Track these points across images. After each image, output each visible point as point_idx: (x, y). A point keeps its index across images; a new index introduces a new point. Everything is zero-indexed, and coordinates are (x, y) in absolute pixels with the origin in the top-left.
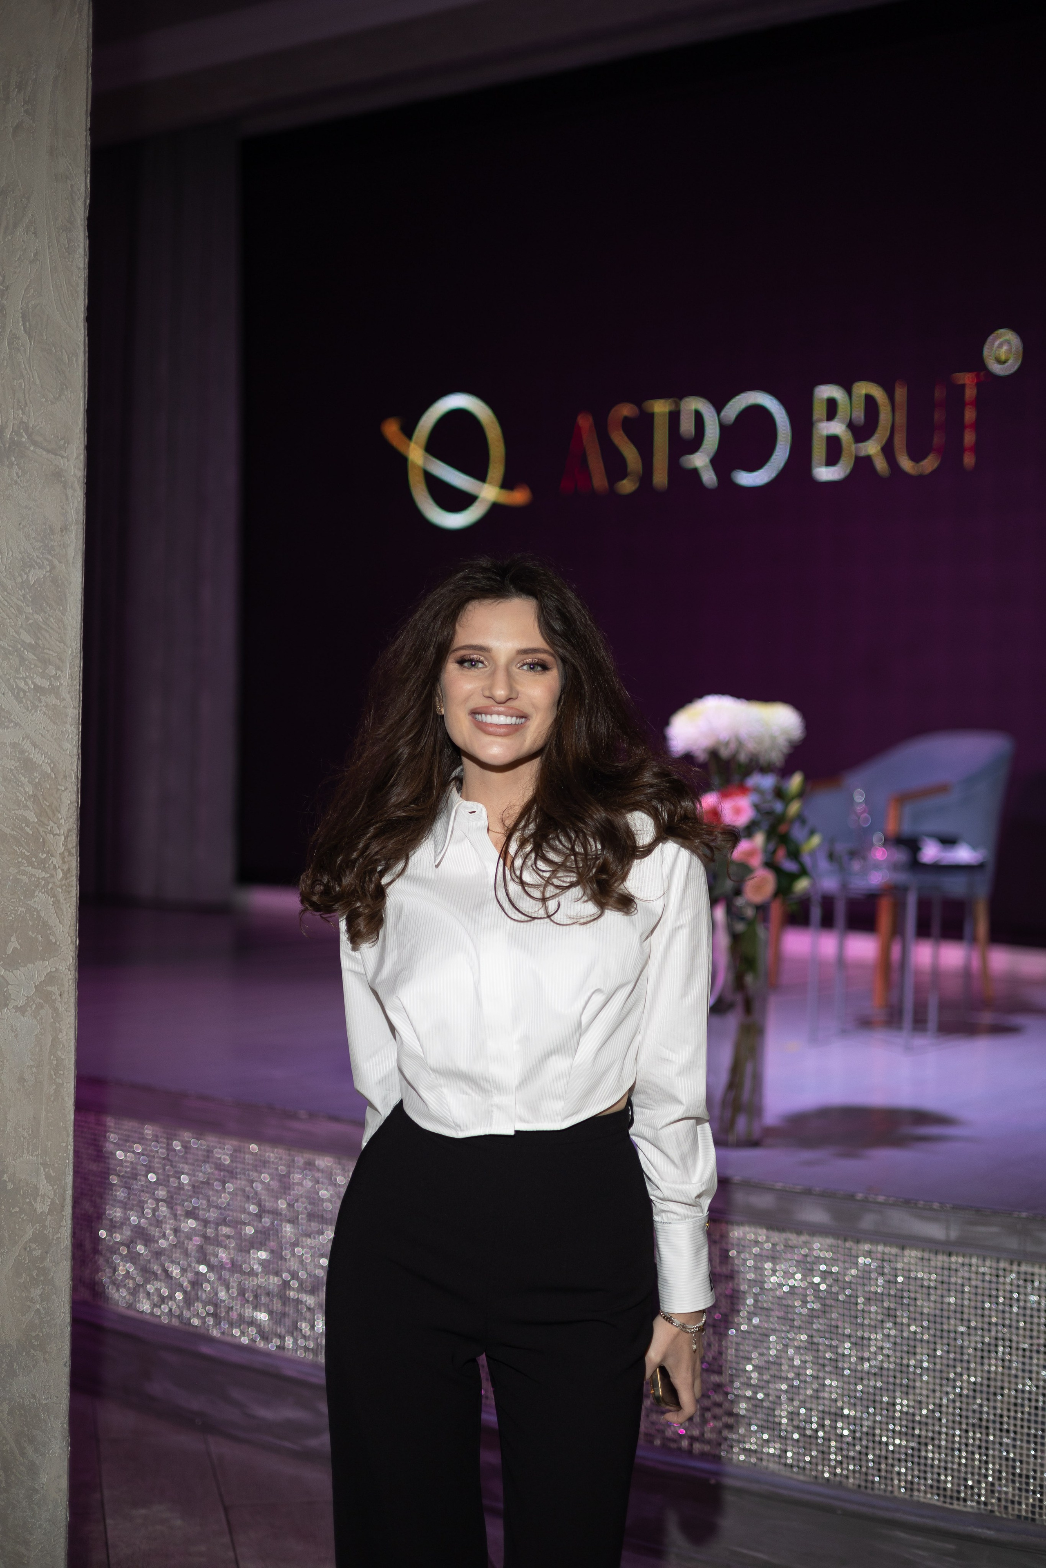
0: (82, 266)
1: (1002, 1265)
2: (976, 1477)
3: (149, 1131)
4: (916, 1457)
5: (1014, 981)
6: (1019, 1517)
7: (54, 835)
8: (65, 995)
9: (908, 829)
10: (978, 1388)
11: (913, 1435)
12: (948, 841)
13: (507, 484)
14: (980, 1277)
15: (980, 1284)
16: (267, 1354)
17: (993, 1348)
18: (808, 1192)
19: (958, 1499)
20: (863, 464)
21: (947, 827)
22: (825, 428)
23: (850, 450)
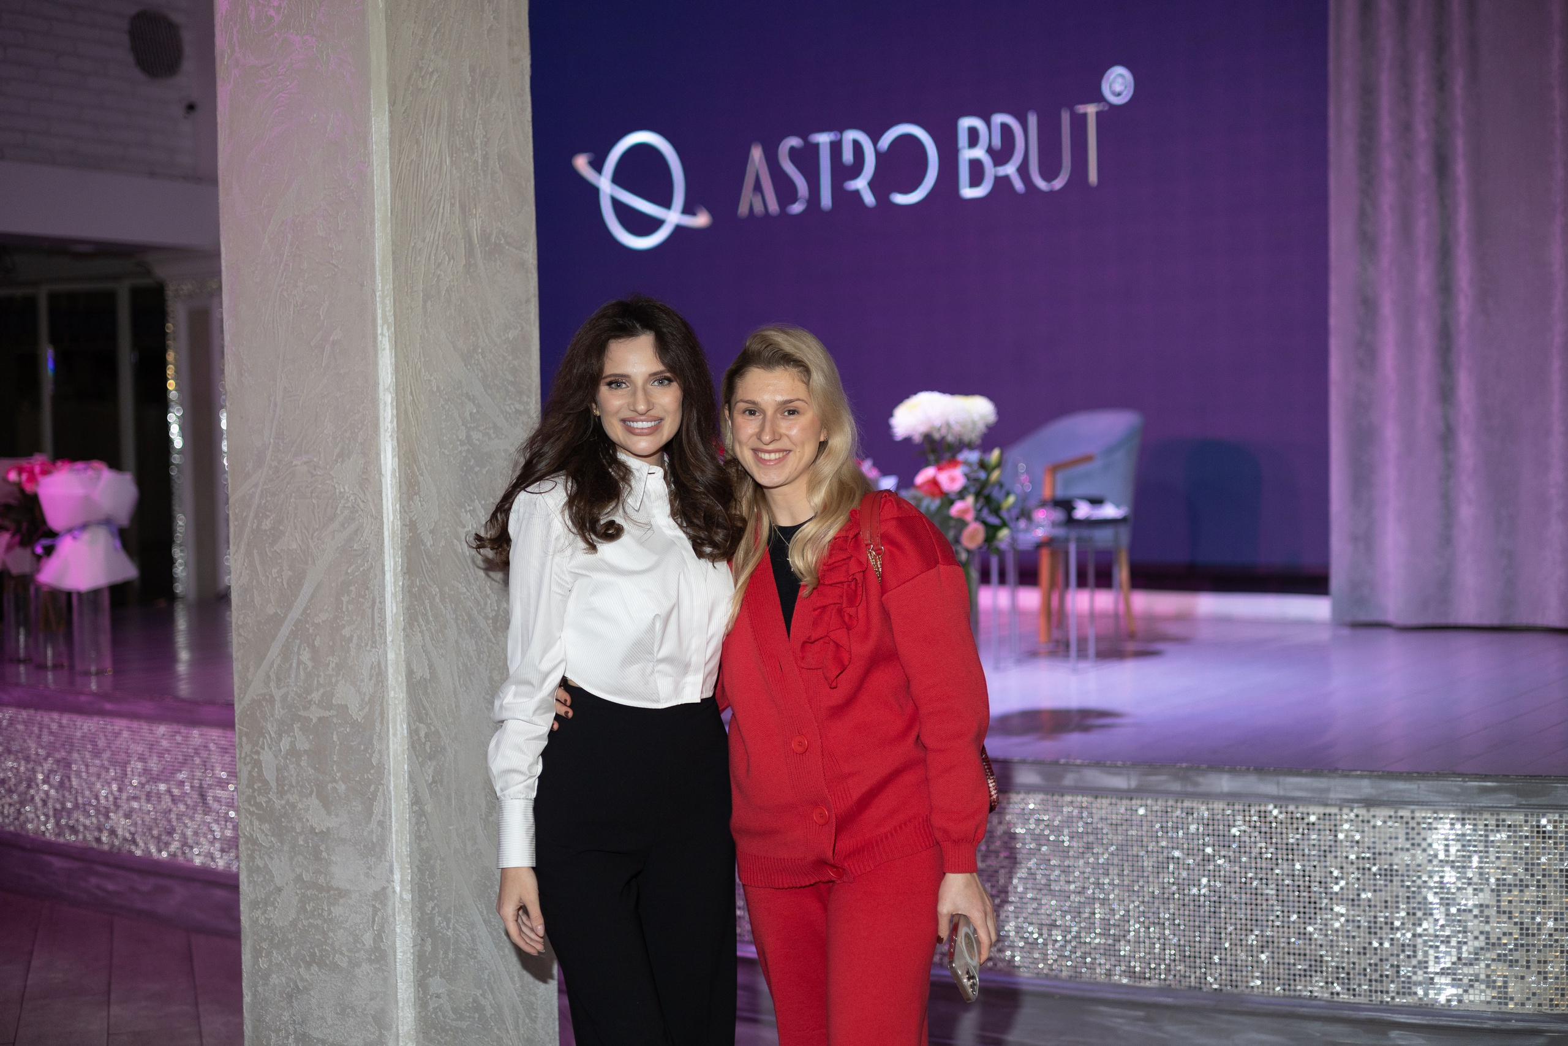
1: (1170, 803)
2: (1157, 961)
4: (1110, 951)
5: (1151, 618)
6: (1190, 987)
9: (1060, 493)
10: (1155, 895)
11: (1110, 935)
12: (1096, 502)
13: (689, 209)
14: (1154, 813)
17: (1165, 865)
19: (1145, 978)
20: (1002, 182)
21: (1094, 490)
22: (967, 154)
23: (991, 171)
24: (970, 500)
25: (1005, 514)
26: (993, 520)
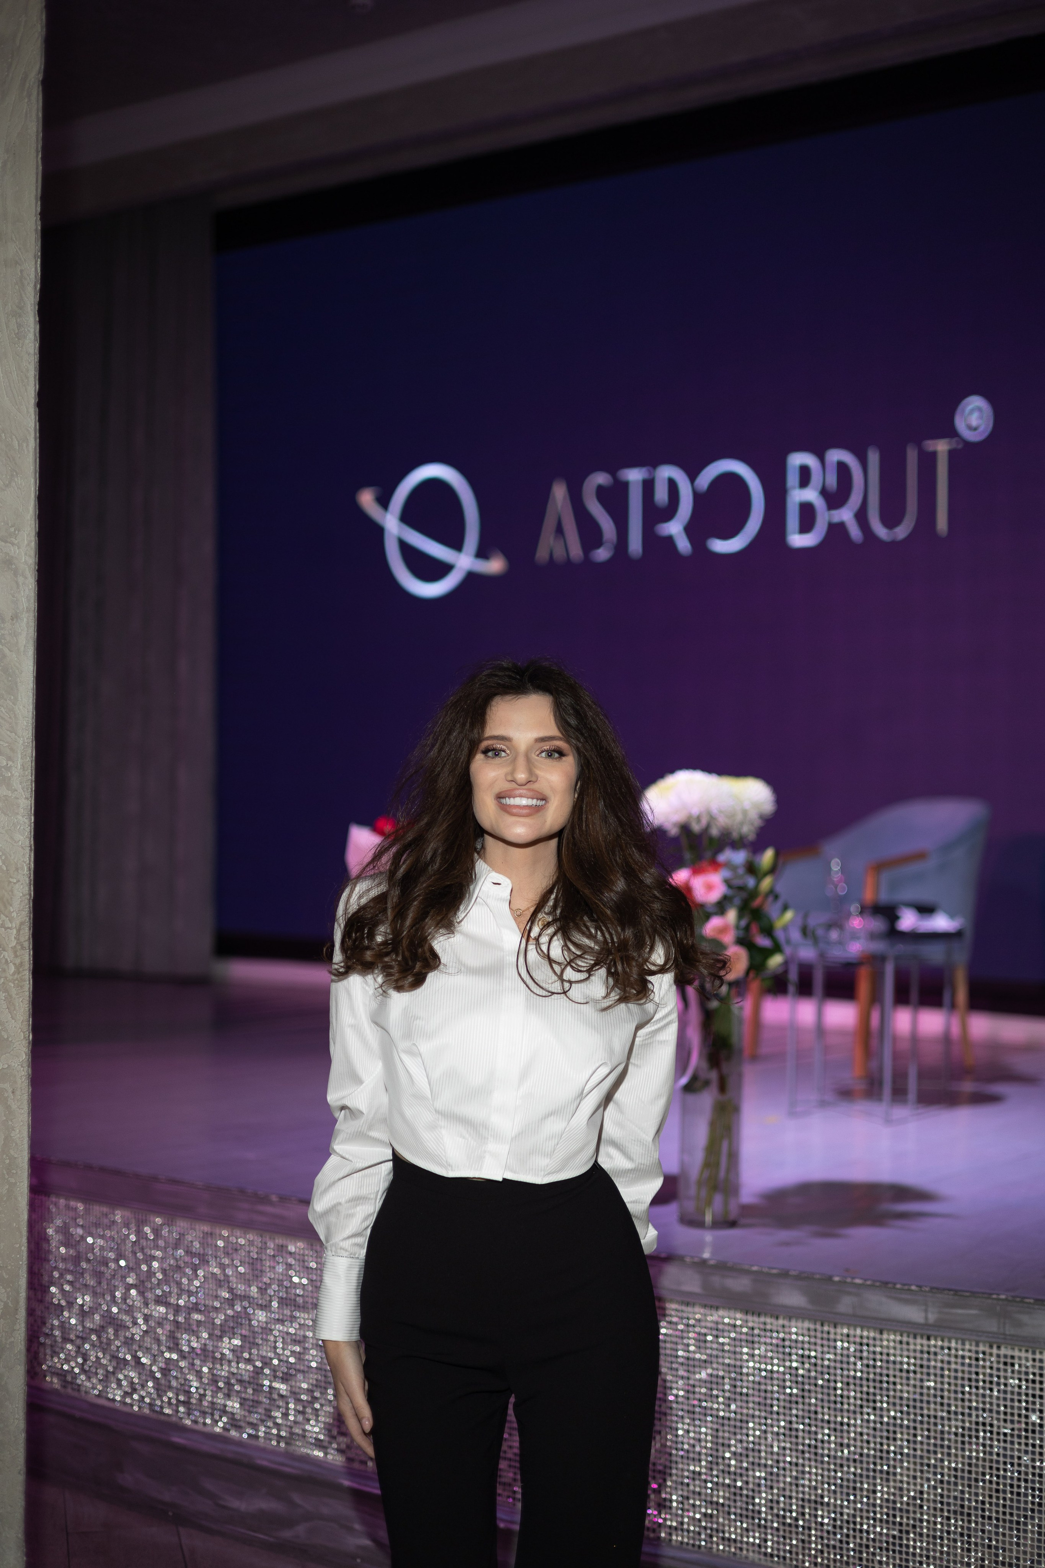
0: (32, 351)
1: (982, 1348)
3: (119, 1216)
4: (897, 1545)
5: (995, 1046)
7: (6, 928)
8: (18, 1093)
9: (884, 897)
10: (959, 1474)
11: (894, 1523)
12: (925, 910)
13: (482, 553)
14: (960, 1360)
15: (959, 1367)
16: (240, 1443)
17: (973, 1433)
18: (784, 1274)
20: (837, 530)
21: (924, 895)
22: (798, 496)
23: (824, 517)
24: (731, 915)
25: (780, 935)
26: (763, 942)
